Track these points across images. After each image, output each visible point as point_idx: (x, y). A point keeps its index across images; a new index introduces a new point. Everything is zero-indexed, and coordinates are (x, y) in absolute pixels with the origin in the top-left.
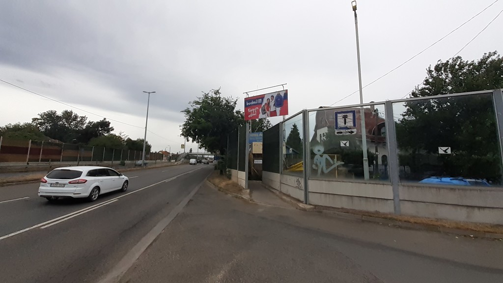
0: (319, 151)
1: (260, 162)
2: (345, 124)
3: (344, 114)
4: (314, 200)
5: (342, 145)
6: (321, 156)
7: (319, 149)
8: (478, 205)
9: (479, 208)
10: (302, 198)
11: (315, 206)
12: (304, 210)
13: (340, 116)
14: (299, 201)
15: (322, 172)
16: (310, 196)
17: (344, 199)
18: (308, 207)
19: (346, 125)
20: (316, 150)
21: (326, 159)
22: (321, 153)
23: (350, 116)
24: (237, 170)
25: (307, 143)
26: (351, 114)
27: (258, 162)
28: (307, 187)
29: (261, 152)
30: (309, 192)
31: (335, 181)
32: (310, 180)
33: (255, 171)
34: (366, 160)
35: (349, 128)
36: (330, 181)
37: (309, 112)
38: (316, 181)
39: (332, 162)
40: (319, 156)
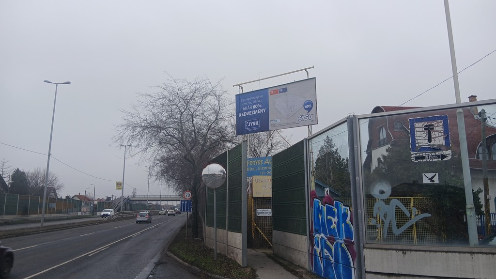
0: (382, 192)
1: (268, 212)
2: (430, 141)
3: (426, 123)
7: (381, 189)
13: (419, 127)
19: (432, 143)
20: (375, 191)
21: (397, 208)
23: (439, 127)
24: (225, 230)
25: (357, 178)
26: (440, 122)
27: (263, 213)
28: (362, 263)
29: (270, 195)
30: (366, 272)
31: (416, 251)
32: (368, 250)
33: (258, 231)
34: (471, 208)
35: (439, 149)
36: (405, 250)
37: (359, 119)
38: (380, 250)
39: (408, 215)
40: (383, 203)
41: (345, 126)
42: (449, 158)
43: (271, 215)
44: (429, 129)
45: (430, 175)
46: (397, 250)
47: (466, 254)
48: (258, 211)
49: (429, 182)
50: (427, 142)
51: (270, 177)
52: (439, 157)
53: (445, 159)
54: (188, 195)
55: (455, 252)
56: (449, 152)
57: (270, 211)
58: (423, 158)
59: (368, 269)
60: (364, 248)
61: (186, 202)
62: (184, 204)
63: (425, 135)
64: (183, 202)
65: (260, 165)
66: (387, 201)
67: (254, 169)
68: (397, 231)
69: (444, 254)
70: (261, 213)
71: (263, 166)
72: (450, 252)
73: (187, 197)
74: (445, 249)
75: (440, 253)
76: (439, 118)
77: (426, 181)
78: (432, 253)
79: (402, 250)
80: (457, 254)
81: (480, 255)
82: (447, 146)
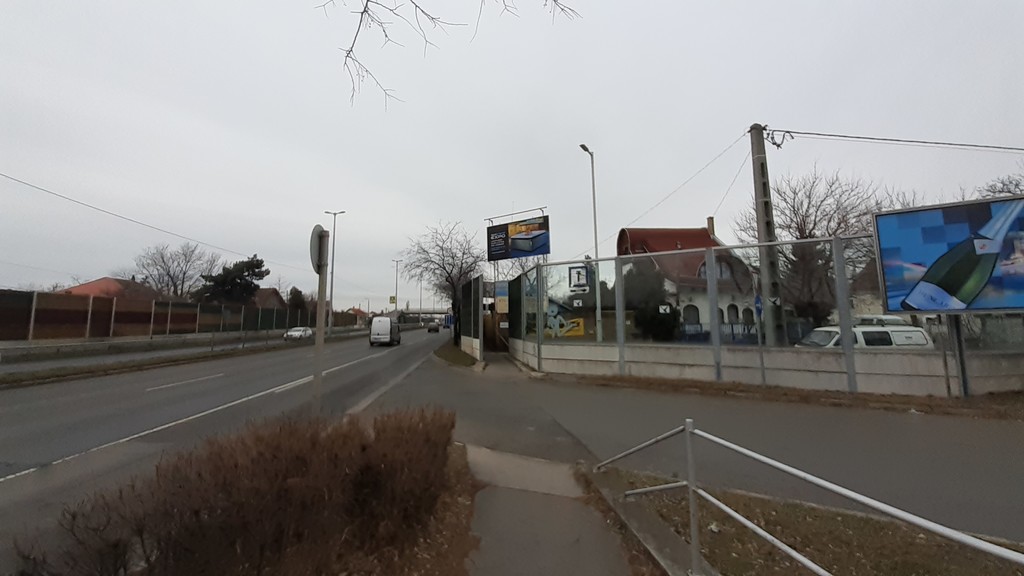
0: (552, 312)
3: (577, 270)
4: (547, 367)
5: (575, 305)
6: (555, 317)
7: (553, 310)
8: (688, 362)
9: (689, 365)
10: (536, 368)
11: (548, 374)
12: (536, 379)
13: (574, 272)
14: (533, 370)
15: (556, 336)
16: (543, 363)
17: (576, 364)
18: (539, 375)
21: (560, 321)
22: (555, 314)
23: (583, 272)
27: (504, 325)
28: (540, 353)
29: (507, 312)
34: (599, 321)
35: (583, 285)
38: (550, 346)
39: (565, 324)
40: (552, 318)
43: (508, 327)
44: (579, 273)
45: (578, 301)
46: (558, 345)
47: (594, 348)
48: (501, 324)
49: (577, 305)
50: (577, 281)
52: (583, 290)
53: (586, 292)
56: (588, 288)
57: (508, 323)
58: (574, 291)
59: (543, 357)
60: (542, 344)
63: (576, 277)
68: (560, 335)
69: (583, 347)
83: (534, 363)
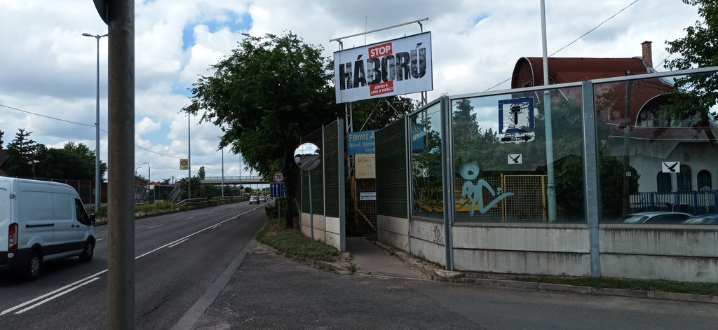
0: (470, 173)
2: (516, 122)
3: (513, 105)
7: (470, 170)
8: (714, 255)
11: (465, 272)
12: (445, 279)
13: (507, 108)
14: (437, 267)
15: (477, 212)
16: (456, 255)
17: (512, 257)
18: (451, 274)
19: (518, 125)
21: (484, 188)
22: (473, 177)
23: (525, 109)
24: (322, 216)
25: (448, 159)
26: (527, 104)
27: (368, 196)
28: (450, 240)
29: (374, 176)
30: (453, 248)
31: (499, 227)
32: (456, 228)
33: (362, 217)
34: (551, 187)
35: (523, 130)
36: (489, 227)
37: (452, 100)
38: (466, 228)
39: (493, 193)
40: (471, 183)
41: (438, 106)
42: (533, 139)
43: (375, 199)
44: (516, 111)
45: (514, 156)
46: (482, 227)
47: (542, 230)
48: (362, 194)
49: (513, 162)
50: (513, 123)
51: (374, 155)
52: (523, 138)
53: (529, 141)
54: (279, 177)
55: (533, 228)
56: (532, 134)
57: (375, 194)
58: (509, 139)
59: (455, 246)
60: (452, 226)
61: (277, 186)
62: (275, 188)
63: (512, 116)
64: (273, 186)
65: (365, 141)
66: (475, 182)
67: (358, 145)
68: (483, 210)
69: (523, 229)
70: (365, 197)
71: (369, 141)
72: (528, 228)
73: (278, 180)
74: (524, 225)
75: (519, 229)
76: (525, 100)
77: (510, 161)
78: (512, 229)
79: (487, 227)
80: (535, 229)
81: (554, 230)
82: (531, 128)
83: (439, 255)
